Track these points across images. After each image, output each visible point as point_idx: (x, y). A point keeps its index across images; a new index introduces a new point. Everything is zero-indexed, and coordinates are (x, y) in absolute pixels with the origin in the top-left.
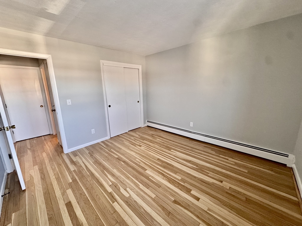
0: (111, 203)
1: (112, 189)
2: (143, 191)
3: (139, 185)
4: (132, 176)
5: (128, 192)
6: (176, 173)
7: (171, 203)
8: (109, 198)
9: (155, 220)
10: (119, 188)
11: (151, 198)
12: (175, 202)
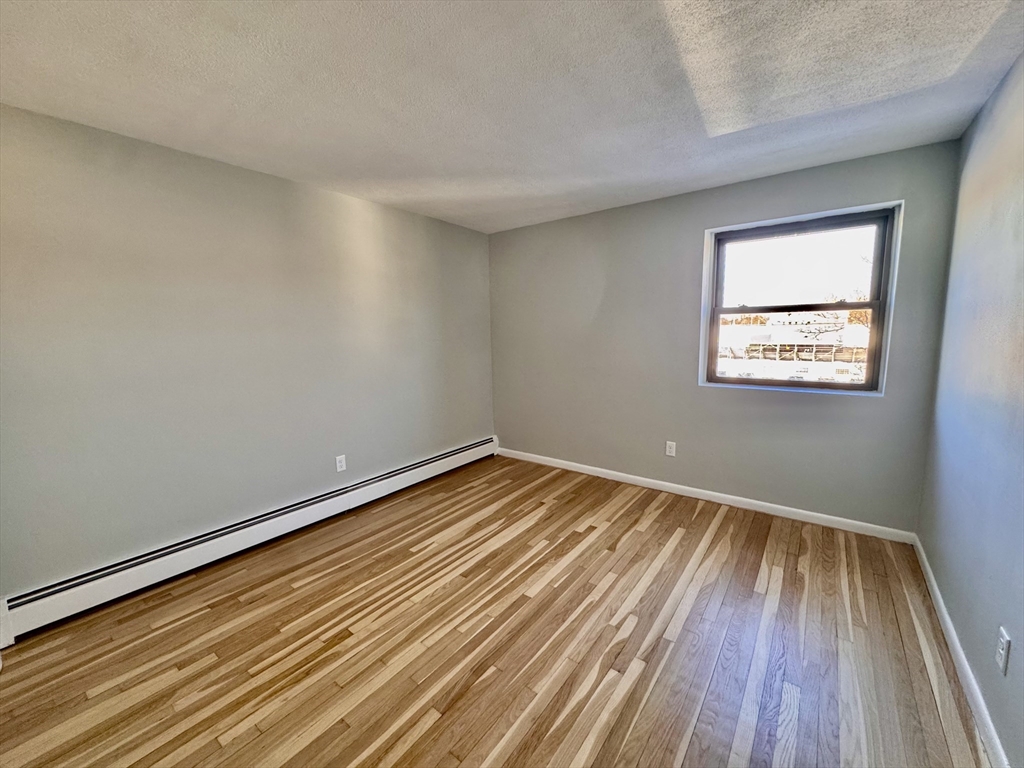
0: (672, 645)
1: (631, 660)
2: (606, 592)
3: (592, 602)
4: (559, 626)
5: (625, 619)
6: (526, 547)
7: (614, 555)
8: (663, 658)
9: (661, 570)
10: (617, 644)
11: (616, 581)
12: (612, 548)
